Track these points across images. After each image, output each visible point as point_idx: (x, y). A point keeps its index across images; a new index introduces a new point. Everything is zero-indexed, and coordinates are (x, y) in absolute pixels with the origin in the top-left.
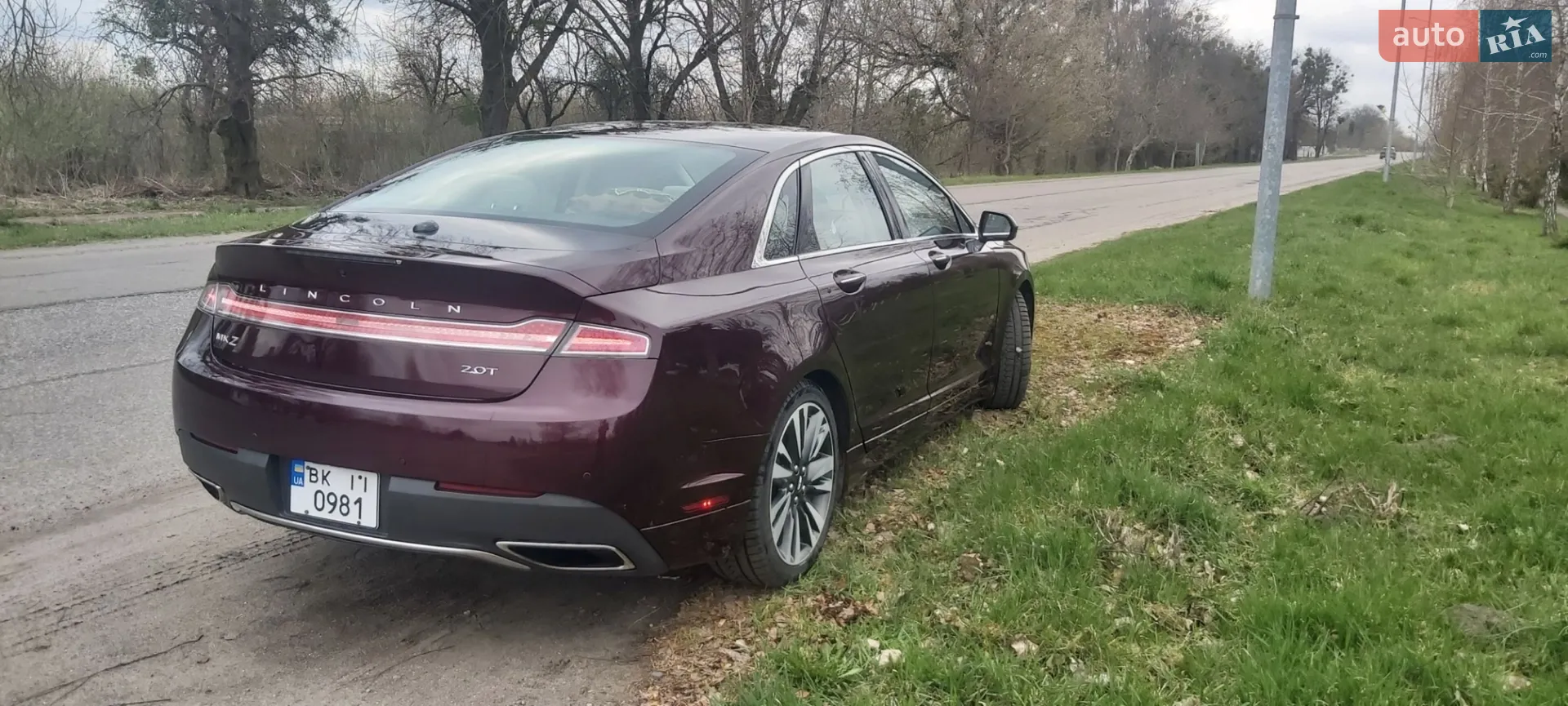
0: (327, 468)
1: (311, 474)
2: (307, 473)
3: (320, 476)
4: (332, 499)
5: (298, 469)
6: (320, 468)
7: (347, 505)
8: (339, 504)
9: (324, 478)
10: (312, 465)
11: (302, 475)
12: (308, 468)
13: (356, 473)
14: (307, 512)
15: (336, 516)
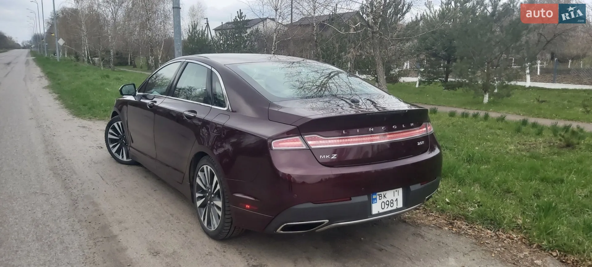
0: (385, 192)
1: (380, 197)
2: (378, 197)
3: (383, 196)
4: (387, 203)
5: (374, 197)
6: (382, 193)
7: (393, 203)
8: (390, 203)
9: (384, 196)
10: (379, 193)
11: (376, 199)
12: (378, 195)
13: (395, 190)
14: (379, 212)
15: (390, 209)
